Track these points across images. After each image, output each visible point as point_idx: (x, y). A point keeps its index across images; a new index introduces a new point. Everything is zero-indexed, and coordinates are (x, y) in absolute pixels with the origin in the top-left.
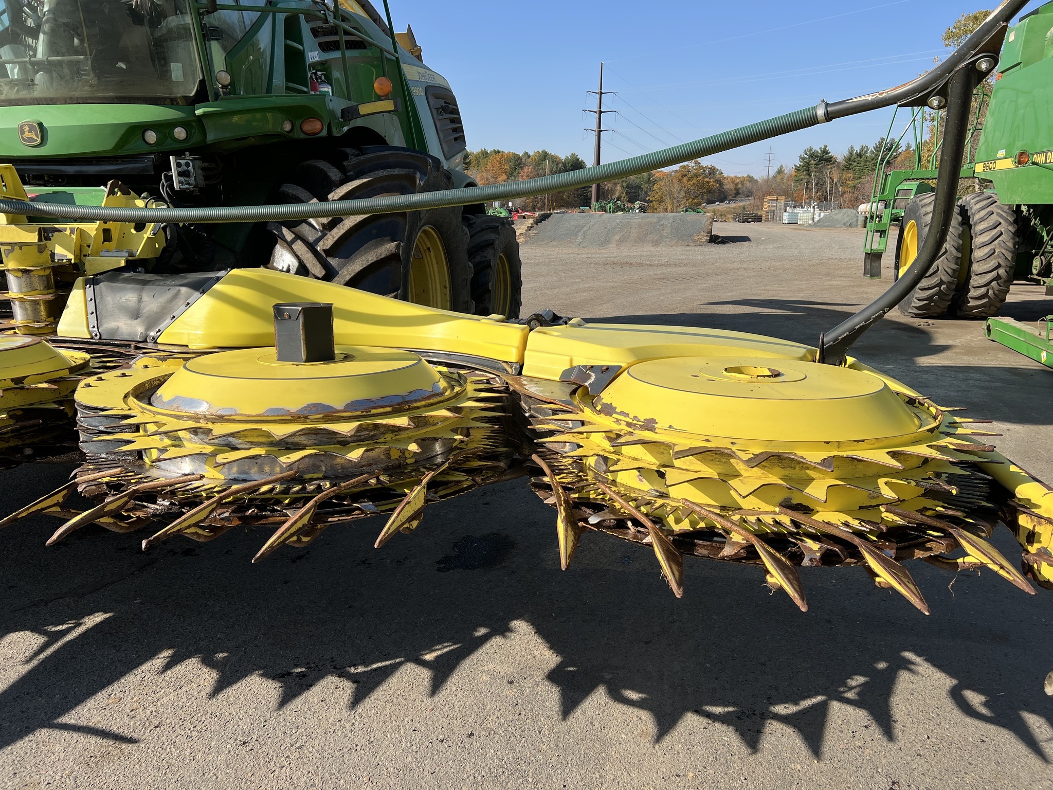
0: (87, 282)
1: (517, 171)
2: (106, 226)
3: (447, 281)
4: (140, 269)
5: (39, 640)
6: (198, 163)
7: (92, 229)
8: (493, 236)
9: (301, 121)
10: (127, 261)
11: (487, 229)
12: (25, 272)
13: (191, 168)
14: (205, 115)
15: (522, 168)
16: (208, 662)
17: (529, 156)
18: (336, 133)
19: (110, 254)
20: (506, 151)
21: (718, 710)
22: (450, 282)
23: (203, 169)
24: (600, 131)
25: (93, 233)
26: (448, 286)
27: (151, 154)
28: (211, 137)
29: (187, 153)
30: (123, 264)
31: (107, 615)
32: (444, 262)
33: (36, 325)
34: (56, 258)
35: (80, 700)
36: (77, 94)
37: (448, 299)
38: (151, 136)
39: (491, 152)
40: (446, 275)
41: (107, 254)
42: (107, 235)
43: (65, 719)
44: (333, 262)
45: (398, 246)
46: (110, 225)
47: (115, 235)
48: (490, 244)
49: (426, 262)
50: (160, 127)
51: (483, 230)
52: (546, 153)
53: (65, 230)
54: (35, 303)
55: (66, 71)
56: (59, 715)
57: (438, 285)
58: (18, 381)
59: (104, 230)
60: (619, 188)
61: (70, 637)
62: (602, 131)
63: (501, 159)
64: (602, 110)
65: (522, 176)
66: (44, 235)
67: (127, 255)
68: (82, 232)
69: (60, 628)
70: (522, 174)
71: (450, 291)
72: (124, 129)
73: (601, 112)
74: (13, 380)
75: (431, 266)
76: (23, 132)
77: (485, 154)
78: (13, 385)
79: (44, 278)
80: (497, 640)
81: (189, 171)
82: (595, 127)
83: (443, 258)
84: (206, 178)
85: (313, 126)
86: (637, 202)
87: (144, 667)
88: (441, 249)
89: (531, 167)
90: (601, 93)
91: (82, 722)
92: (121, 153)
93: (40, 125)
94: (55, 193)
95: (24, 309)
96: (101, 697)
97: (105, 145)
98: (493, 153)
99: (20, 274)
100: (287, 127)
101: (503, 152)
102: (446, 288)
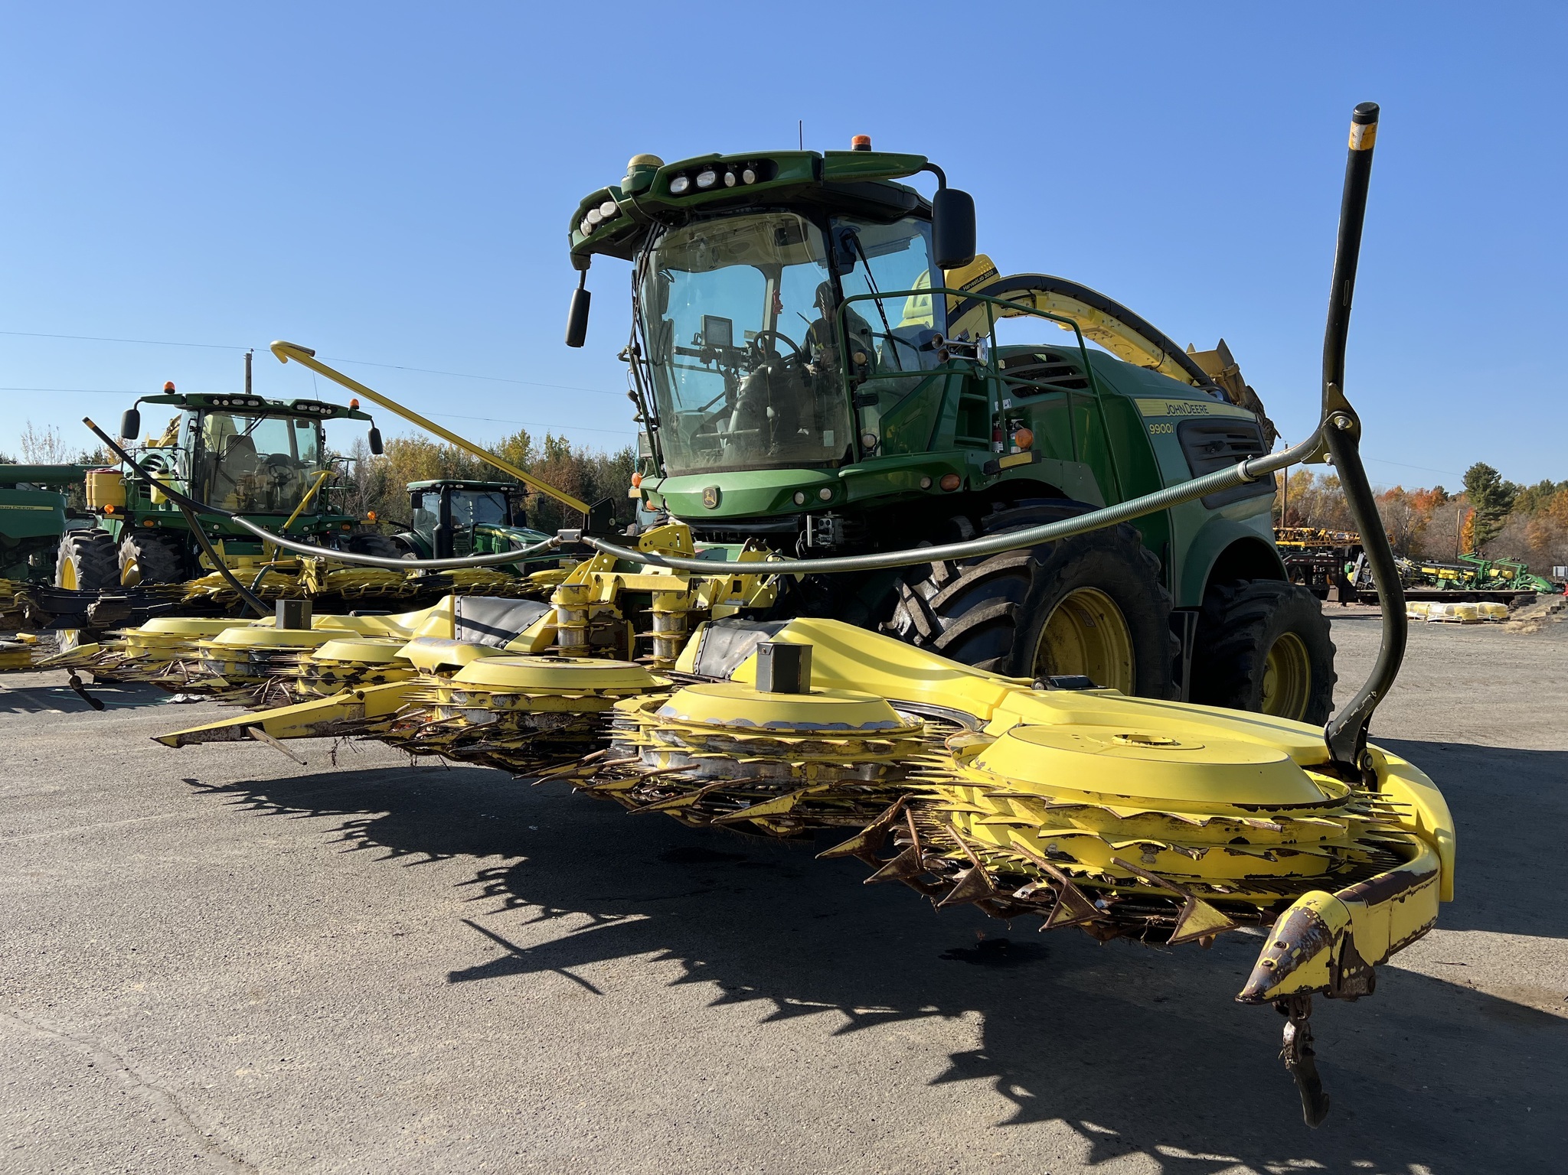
0: (706, 626)
2: (738, 578)
3: (1129, 655)
4: (749, 617)
5: (589, 919)
6: (839, 521)
7: (724, 579)
8: (1265, 608)
9: (940, 478)
10: (741, 610)
11: (1258, 598)
12: (664, 614)
13: (830, 526)
14: (847, 476)
16: (685, 965)
18: (975, 487)
19: (731, 602)
21: (1095, 1128)
22: (1132, 659)
23: (844, 527)
25: (725, 583)
26: (1130, 663)
27: (798, 513)
28: (851, 496)
29: (830, 512)
30: (736, 611)
31: (647, 917)
32: (1124, 633)
33: (664, 660)
34: (698, 605)
35: (583, 961)
36: (749, 462)
37: (1130, 679)
38: (800, 498)
40: (1128, 649)
41: (729, 602)
42: (737, 586)
43: (566, 969)
44: (943, 622)
45: (1009, 608)
46: (742, 577)
47: (744, 587)
48: (1259, 618)
49: (1100, 630)
50: (810, 489)
51: (1252, 599)
53: (708, 580)
54: (669, 641)
55: (743, 443)
56: (565, 966)
57: (1117, 663)
58: (599, 691)
59: (735, 582)
61: (609, 924)
66: (694, 585)
67: (741, 603)
68: (718, 582)
69: (608, 917)
71: (1133, 669)
72: (778, 492)
74: (595, 690)
75: (1108, 639)
76: (705, 497)
78: (594, 694)
79: (679, 621)
80: (939, 1019)
81: (828, 529)
83: (1123, 628)
84: (846, 535)
85: (952, 482)
87: (640, 956)
88: (1118, 616)
91: (576, 974)
92: (774, 513)
93: (718, 490)
94: (716, 548)
95: (660, 646)
96: (599, 965)
97: (760, 507)
99: (660, 616)
100: (926, 483)
102: (1128, 665)
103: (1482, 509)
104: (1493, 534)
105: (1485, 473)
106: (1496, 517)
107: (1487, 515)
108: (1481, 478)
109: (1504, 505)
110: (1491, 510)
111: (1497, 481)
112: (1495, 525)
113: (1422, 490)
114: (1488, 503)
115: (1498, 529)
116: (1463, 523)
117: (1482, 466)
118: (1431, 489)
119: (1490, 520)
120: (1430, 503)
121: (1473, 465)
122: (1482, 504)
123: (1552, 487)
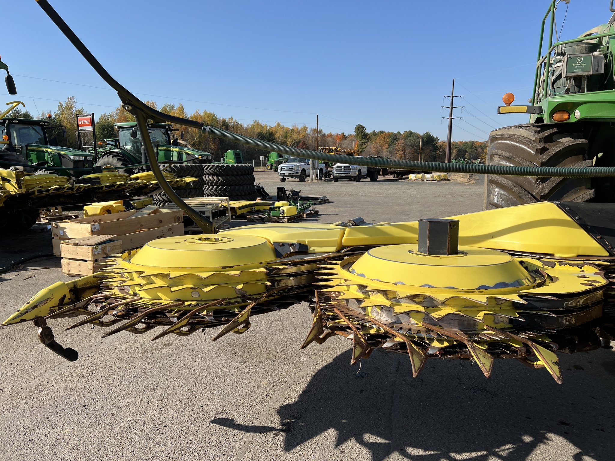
1: (394, 143)
15: (397, 141)
17: (401, 134)
20: (387, 132)
24: (452, 119)
39: (378, 132)
52: (411, 132)
60: (454, 151)
62: (453, 118)
63: (385, 136)
64: (453, 106)
65: (397, 145)
70: (397, 144)
73: (452, 108)
77: (374, 133)
82: (448, 116)
86: (478, 160)
89: (403, 140)
90: (453, 97)
98: (379, 133)
101: (385, 132)
103: (360, 141)
104: (364, 149)
105: (361, 128)
106: (365, 143)
107: (362, 142)
108: (360, 129)
109: (367, 139)
110: (363, 141)
111: (365, 131)
112: (364, 146)
113: (337, 134)
114: (362, 138)
115: (366, 147)
116: (355, 146)
117: (360, 125)
118: (340, 134)
119: (363, 144)
120: (341, 139)
121: (357, 125)
122: (360, 139)
123: (376, 133)
